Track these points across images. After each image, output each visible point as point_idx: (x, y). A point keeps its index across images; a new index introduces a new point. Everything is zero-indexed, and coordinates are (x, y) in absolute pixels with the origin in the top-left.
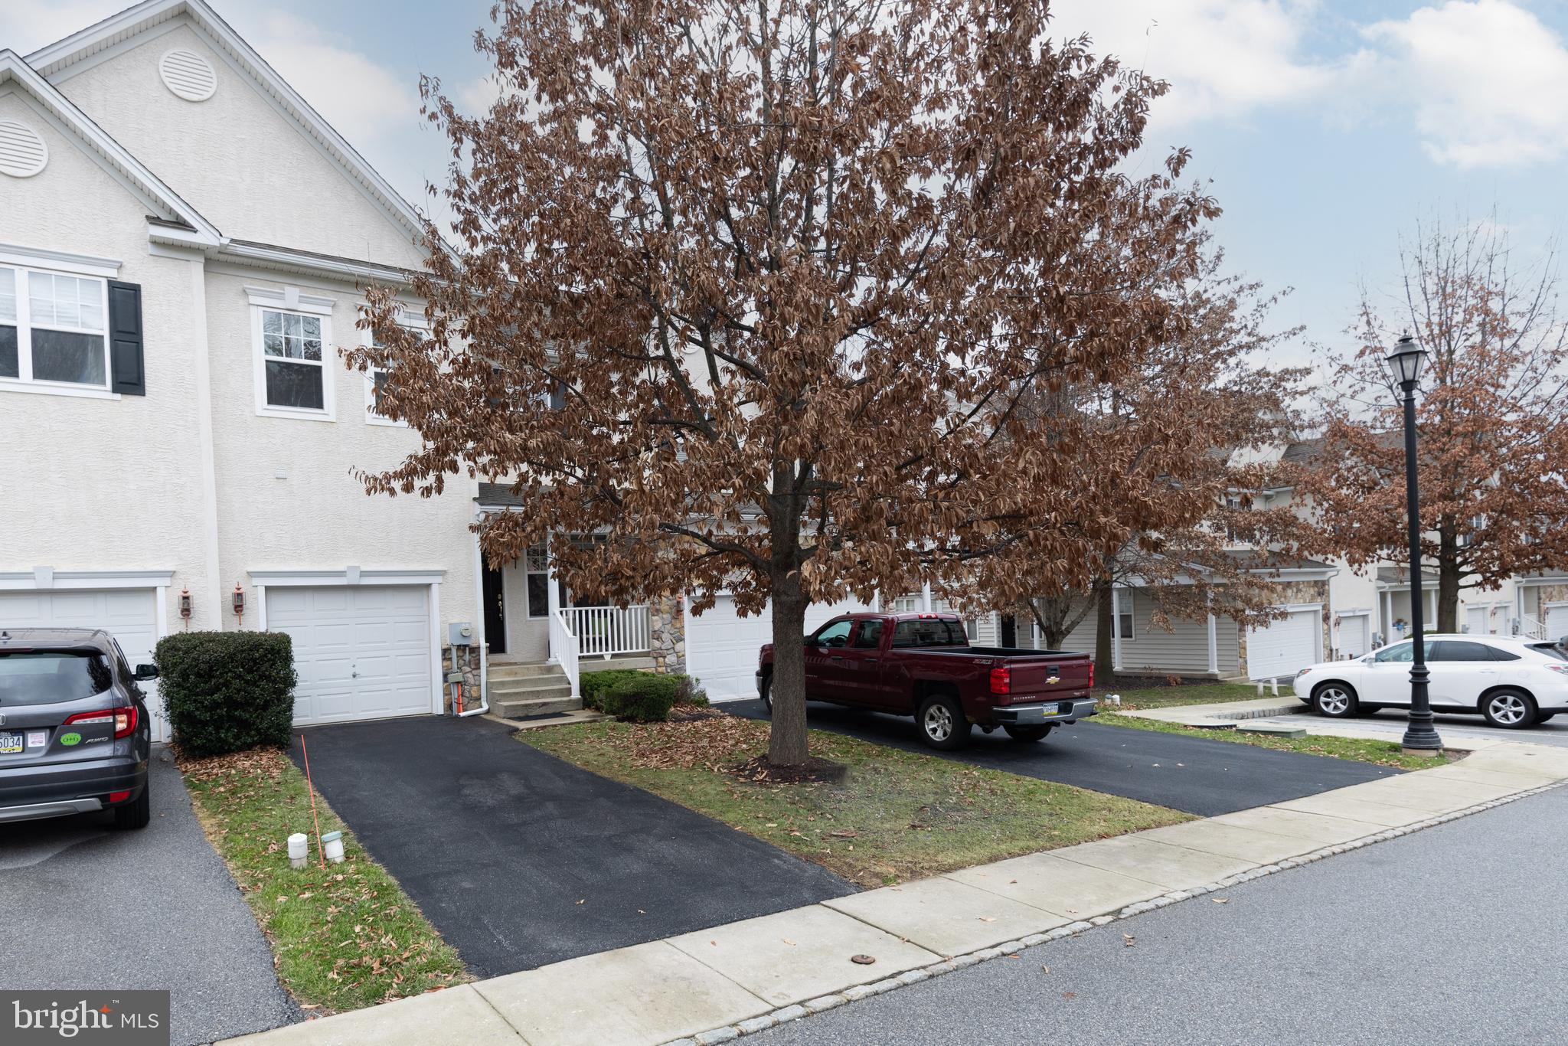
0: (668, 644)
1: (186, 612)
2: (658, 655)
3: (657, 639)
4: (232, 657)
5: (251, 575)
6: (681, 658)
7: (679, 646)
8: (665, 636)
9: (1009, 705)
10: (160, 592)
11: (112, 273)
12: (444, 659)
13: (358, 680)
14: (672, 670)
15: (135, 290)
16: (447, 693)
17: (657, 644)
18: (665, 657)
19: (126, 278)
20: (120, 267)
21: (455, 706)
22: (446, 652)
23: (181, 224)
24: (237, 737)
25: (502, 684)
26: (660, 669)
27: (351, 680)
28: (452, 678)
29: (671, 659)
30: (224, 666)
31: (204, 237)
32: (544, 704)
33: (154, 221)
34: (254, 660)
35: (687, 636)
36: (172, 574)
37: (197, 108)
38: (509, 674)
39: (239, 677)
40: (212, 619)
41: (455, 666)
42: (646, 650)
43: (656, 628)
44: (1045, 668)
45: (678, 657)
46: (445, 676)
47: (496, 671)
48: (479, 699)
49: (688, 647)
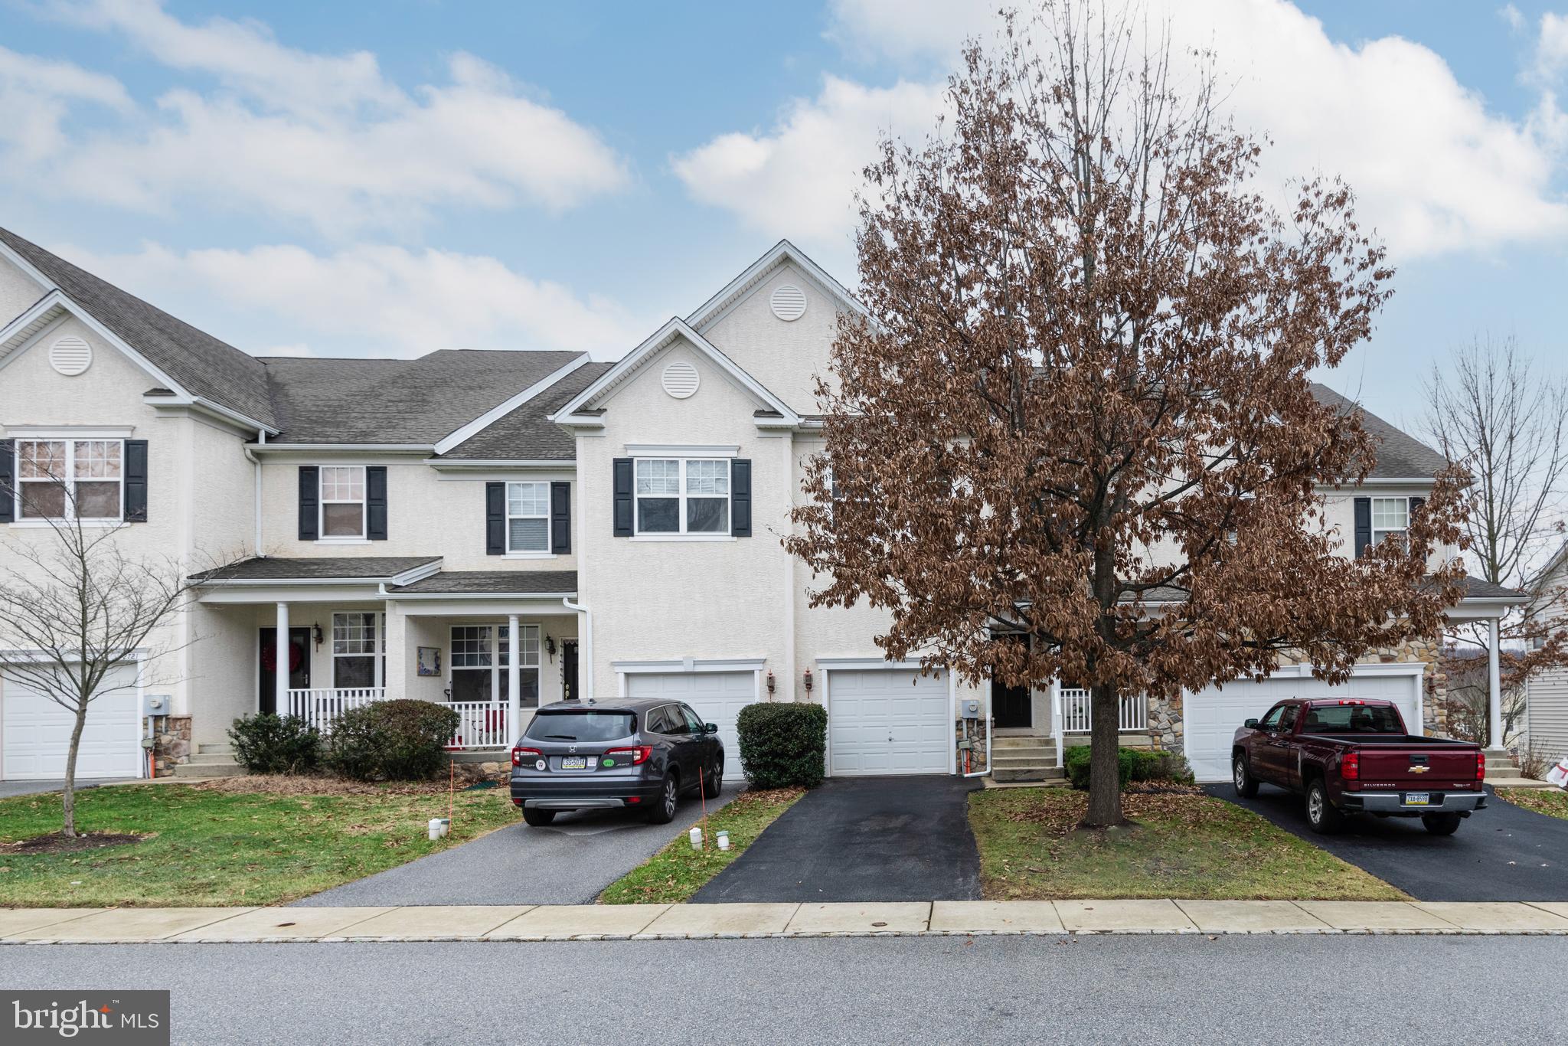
0: (1165, 724)
1: (772, 688)
2: (1154, 733)
3: (1154, 719)
4: (773, 720)
5: (819, 661)
6: (1179, 736)
7: (1176, 727)
8: (1163, 717)
9: (1359, 791)
10: (757, 674)
11: (734, 454)
12: (957, 730)
13: (893, 743)
14: (1169, 749)
15: (747, 463)
16: (958, 758)
17: (1153, 723)
18: (1161, 736)
19: (742, 456)
20: (739, 449)
21: (964, 768)
22: (958, 723)
23: (775, 414)
24: (779, 777)
25: (1002, 752)
26: (1156, 747)
27: (888, 742)
28: (963, 745)
29: (1168, 738)
30: (769, 727)
31: (789, 420)
32: (1029, 771)
33: (759, 414)
34: (788, 724)
35: (1185, 718)
36: (764, 661)
37: (793, 325)
38: (1012, 744)
39: (778, 735)
40: (787, 695)
41: (965, 736)
42: (1145, 728)
43: (1152, 709)
44: (1407, 757)
45: (1176, 737)
46: (957, 743)
47: (1001, 742)
48: (985, 764)
49: (1187, 727)
